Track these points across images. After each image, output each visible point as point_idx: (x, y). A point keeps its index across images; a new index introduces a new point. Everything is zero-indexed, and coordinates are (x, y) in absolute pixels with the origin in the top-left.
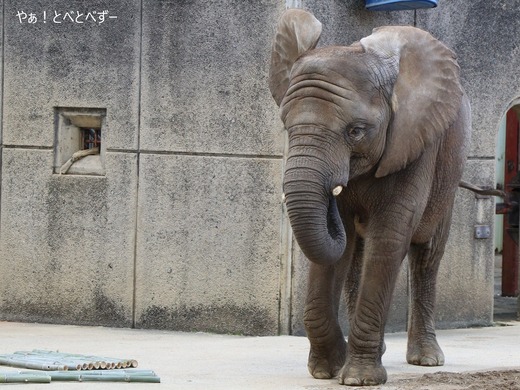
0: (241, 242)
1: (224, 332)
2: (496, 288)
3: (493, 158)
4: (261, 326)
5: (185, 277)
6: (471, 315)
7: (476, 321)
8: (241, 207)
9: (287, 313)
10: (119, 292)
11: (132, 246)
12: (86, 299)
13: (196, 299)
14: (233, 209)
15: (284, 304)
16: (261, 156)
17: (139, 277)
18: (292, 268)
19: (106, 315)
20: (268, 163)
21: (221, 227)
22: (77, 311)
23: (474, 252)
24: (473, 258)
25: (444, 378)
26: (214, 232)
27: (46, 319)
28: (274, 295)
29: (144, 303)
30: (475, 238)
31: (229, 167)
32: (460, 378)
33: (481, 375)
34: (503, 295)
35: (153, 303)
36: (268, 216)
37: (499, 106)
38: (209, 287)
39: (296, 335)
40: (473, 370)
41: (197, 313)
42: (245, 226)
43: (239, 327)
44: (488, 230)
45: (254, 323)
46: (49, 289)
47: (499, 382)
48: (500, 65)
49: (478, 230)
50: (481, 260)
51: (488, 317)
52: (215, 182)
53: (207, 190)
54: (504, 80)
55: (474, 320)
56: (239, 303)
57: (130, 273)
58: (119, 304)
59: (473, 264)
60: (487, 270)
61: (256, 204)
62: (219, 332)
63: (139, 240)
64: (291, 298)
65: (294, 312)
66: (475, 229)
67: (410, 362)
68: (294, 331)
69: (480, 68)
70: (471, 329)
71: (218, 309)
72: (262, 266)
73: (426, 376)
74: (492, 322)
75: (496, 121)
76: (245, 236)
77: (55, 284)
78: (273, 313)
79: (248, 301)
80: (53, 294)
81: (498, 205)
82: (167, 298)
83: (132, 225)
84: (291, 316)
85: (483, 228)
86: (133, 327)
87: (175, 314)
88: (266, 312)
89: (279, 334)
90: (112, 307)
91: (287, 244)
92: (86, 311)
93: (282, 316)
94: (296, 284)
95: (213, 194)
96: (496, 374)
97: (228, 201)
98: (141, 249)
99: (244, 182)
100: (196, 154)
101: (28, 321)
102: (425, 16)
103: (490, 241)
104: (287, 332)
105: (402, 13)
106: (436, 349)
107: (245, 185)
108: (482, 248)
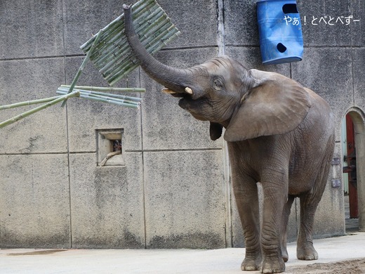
0: (202, 197)
1: (196, 248)
2: (346, 214)
3: (339, 142)
4: (216, 244)
5: (172, 219)
6: (333, 230)
7: (336, 233)
8: (201, 178)
9: (230, 235)
10: (137, 229)
11: (142, 203)
12: (119, 234)
13: (179, 231)
14: (196, 179)
15: (228, 230)
16: (210, 149)
17: (147, 220)
18: (231, 210)
19: (131, 242)
20: (214, 153)
21: (191, 190)
22: (115, 241)
23: (332, 195)
24: (332, 198)
25: (318, 266)
26: (186, 193)
27: (98, 246)
28: (222, 226)
29: (151, 234)
30: (332, 187)
31: (193, 156)
32: (327, 266)
33: (339, 263)
34: (351, 218)
35: (156, 234)
36: (216, 182)
37: (341, 113)
38: (186, 223)
39: (236, 247)
40: (335, 261)
41: (180, 238)
42: (203, 188)
43: (204, 244)
44: (339, 182)
45: (212, 242)
46: (99, 230)
47: (349, 267)
48: (340, 90)
49: (334, 183)
50: (336, 199)
51: (342, 231)
52: (186, 165)
53: (181, 170)
54: (342, 98)
55: (335, 233)
56: (203, 231)
57: (142, 218)
58: (137, 236)
59: (332, 201)
60: (340, 204)
61: (209, 176)
62: (193, 248)
63: (146, 200)
64: (231, 227)
65: (234, 234)
66: (332, 182)
67: (299, 259)
68: (234, 245)
69: (328, 92)
70: (334, 238)
71: (192, 235)
72: (214, 210)
73: (308, 266)
74: (345, 233)
75: (339, 121)
76: (204, 194)
77: (102, 227)
78: (222, 236)
79: (207, 230)
80: (101, 232)
81: (344, 168)
82: (163, 231)
83: (142, 192)
84: (232, 237)
85: (336, 181)
86: (146, 248)
87: (168, 240)
88: (218, 236)
89: (226, 247)
90: (133, 237)
91: (227, 197)
92: (119, 241)
93: (227, 237)
94: (234, 219)
95: (185, 172)
96: (347, 262)
97: (193, 175)
98: (147, 205)
99: (202, 164)
100: (174, 150)
101: (89, 248)
102: (296, 66)
103: (341, 188)
104: (230, 245)
105: (283, 65)
106: (313, 250)
107: (202, 166)
108: (337, 192)
